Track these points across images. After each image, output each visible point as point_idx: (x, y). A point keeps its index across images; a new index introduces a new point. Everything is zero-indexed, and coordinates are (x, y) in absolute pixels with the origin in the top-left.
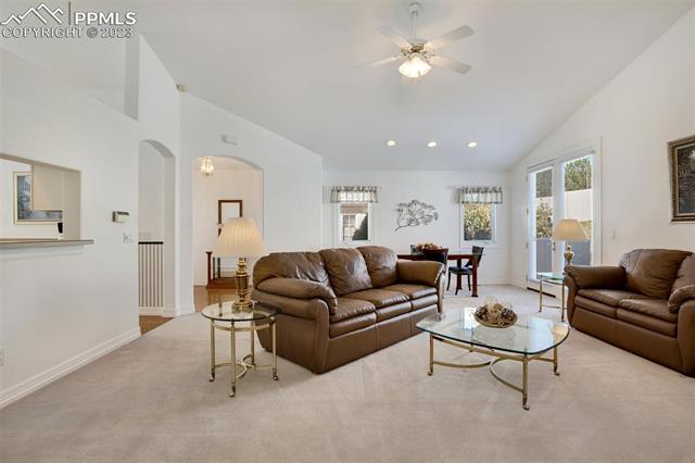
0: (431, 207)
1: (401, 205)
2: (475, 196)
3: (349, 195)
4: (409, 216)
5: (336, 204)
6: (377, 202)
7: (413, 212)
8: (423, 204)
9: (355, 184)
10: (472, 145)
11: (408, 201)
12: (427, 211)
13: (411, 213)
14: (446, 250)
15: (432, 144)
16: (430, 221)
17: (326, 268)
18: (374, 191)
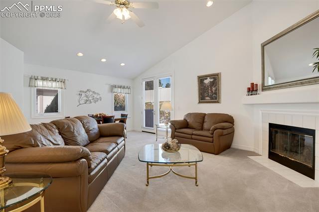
0: (98, 94)
1: (81, 91)
2: (119, 89)
3: (45, 83)
4: (85, 98)
5: (32, 88)
6: (65, 89)
7: (88, 96)
8: (94, 92)
9: (50, 77)
10: (123, 64)
11: (85, 90)
12: (96, 96)
13: (87, 96)
14: (113, 117)
15: (104, 60)
16: (97, 101)
17: (60, 134)
18: (63, 82)
